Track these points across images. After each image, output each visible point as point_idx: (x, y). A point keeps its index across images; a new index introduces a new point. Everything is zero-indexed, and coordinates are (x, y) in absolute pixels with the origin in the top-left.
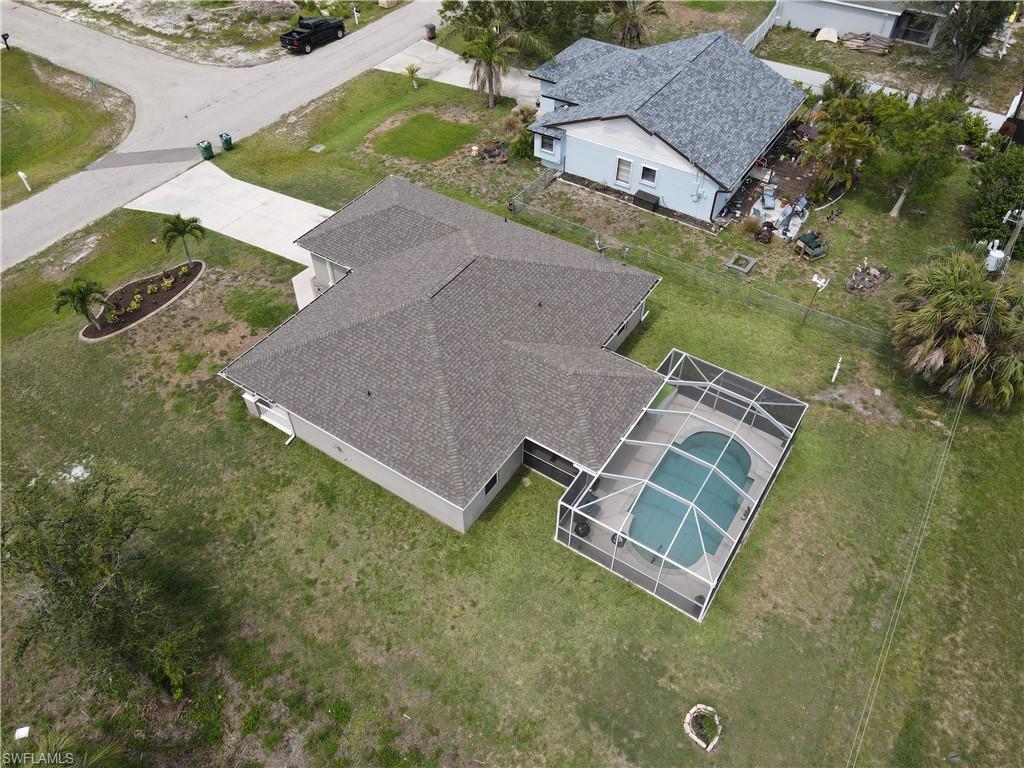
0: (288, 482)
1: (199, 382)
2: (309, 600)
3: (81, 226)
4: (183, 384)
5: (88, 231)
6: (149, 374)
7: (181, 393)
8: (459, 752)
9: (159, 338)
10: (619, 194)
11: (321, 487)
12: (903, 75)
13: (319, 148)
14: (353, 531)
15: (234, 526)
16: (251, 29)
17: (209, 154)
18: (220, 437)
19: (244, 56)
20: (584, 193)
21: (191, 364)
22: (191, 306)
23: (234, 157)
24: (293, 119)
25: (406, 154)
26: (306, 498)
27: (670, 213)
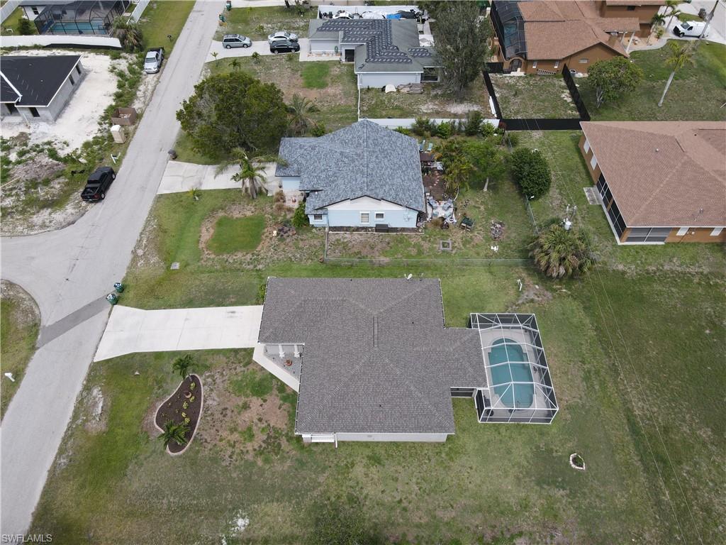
0: (353, 465)
1: (264, 442)
2: (405, 509)
3: (79, 388)
4: (256, 447)
5: (87, 388)
6: (233, 453)
7: (259, 452)
8: (509, 527)
9: (217, 431)
10: (365, 229)
11: (369, 458)
12: (436, 103)
13: (176, 266)
16: (41, 192)
18: (302, 463)
19: (59, 216)
20: (348, 235)
21: (249, 434)
22: (215, 403)
23: (125, 294)
24: (140, 252)
26: (367, 466)
27: (395, 230)
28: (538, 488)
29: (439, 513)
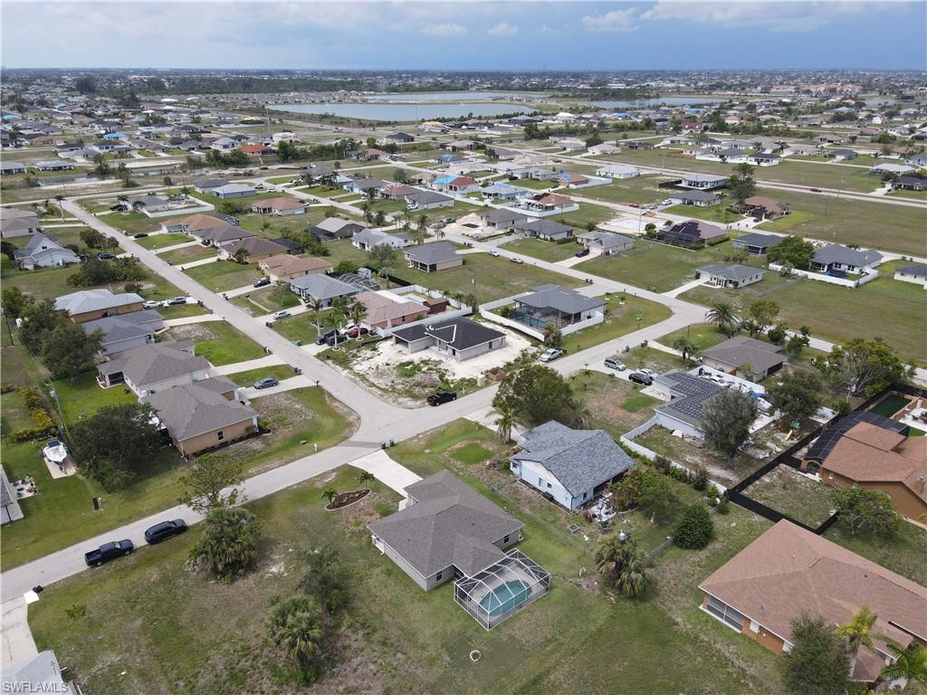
0: (378, 566)
1: (359, 531)
2: (374, 601)
3: (331, 468)
4: (354, 530)
5: (333, 471)
6: (344, 525)
7: (353, 532)
9: (349, 513)
10: (539, 491)
11: (388, 570)
13: (427, 451)
14: (393, 584)
15: (358, 576)
16: (417, 390)
17: (384, 447)
18: (361, 549)
19: (410, 403)
20: (525, 488)
21: (358, 524)
22: (363, 505)
23: (393, 449)
24: (421, 436)
25: (461, 460)
26: (382, 572)
27: (557, 503)
28: (440, 646)
29: (385, 615)
